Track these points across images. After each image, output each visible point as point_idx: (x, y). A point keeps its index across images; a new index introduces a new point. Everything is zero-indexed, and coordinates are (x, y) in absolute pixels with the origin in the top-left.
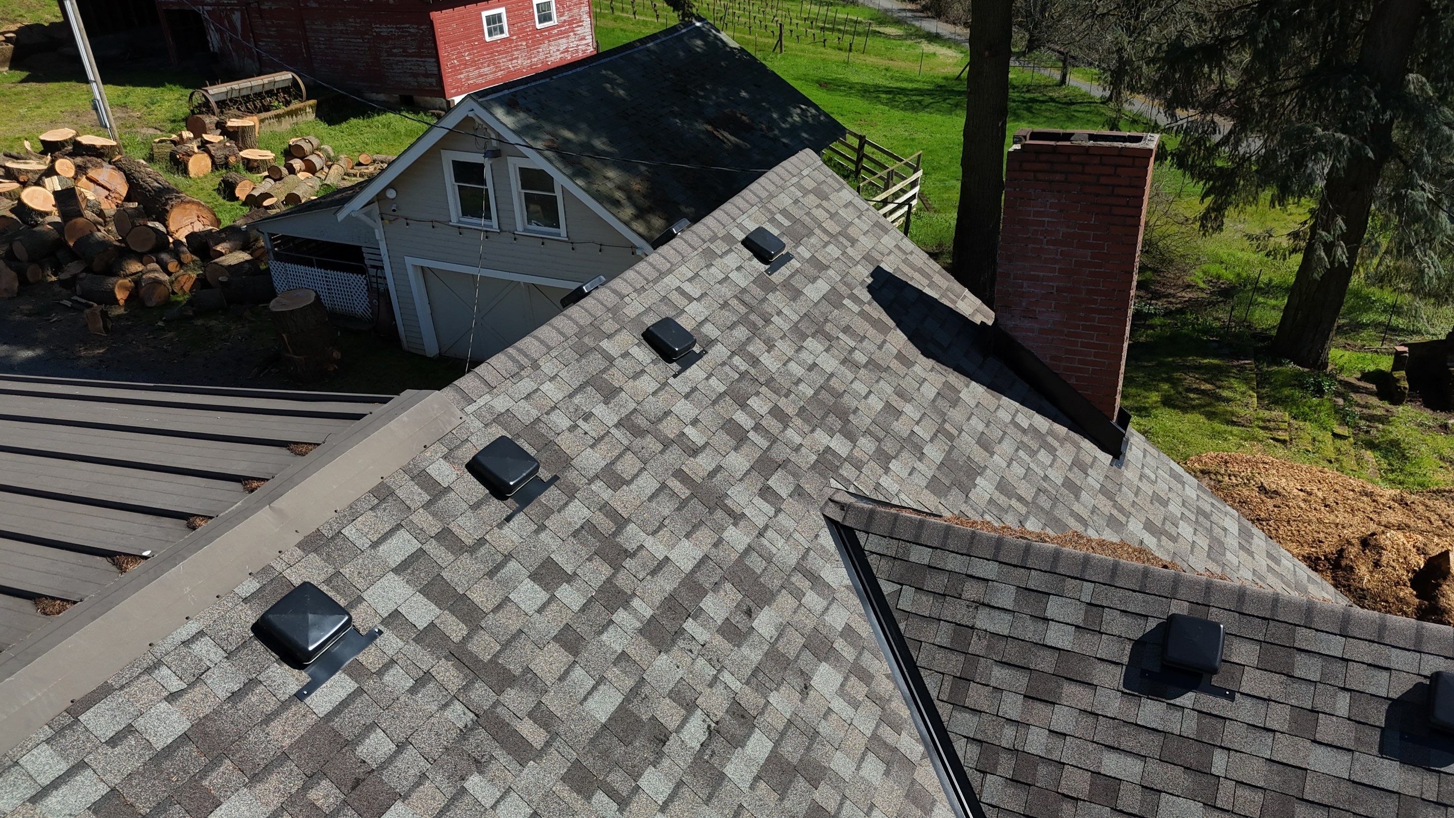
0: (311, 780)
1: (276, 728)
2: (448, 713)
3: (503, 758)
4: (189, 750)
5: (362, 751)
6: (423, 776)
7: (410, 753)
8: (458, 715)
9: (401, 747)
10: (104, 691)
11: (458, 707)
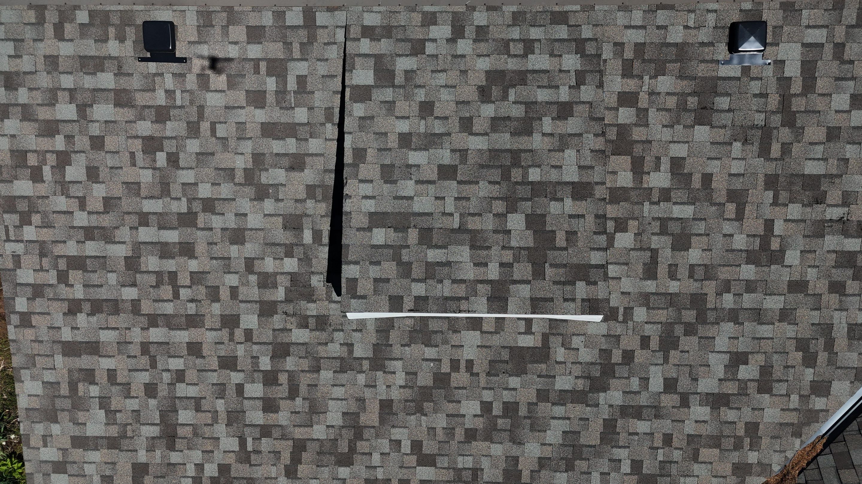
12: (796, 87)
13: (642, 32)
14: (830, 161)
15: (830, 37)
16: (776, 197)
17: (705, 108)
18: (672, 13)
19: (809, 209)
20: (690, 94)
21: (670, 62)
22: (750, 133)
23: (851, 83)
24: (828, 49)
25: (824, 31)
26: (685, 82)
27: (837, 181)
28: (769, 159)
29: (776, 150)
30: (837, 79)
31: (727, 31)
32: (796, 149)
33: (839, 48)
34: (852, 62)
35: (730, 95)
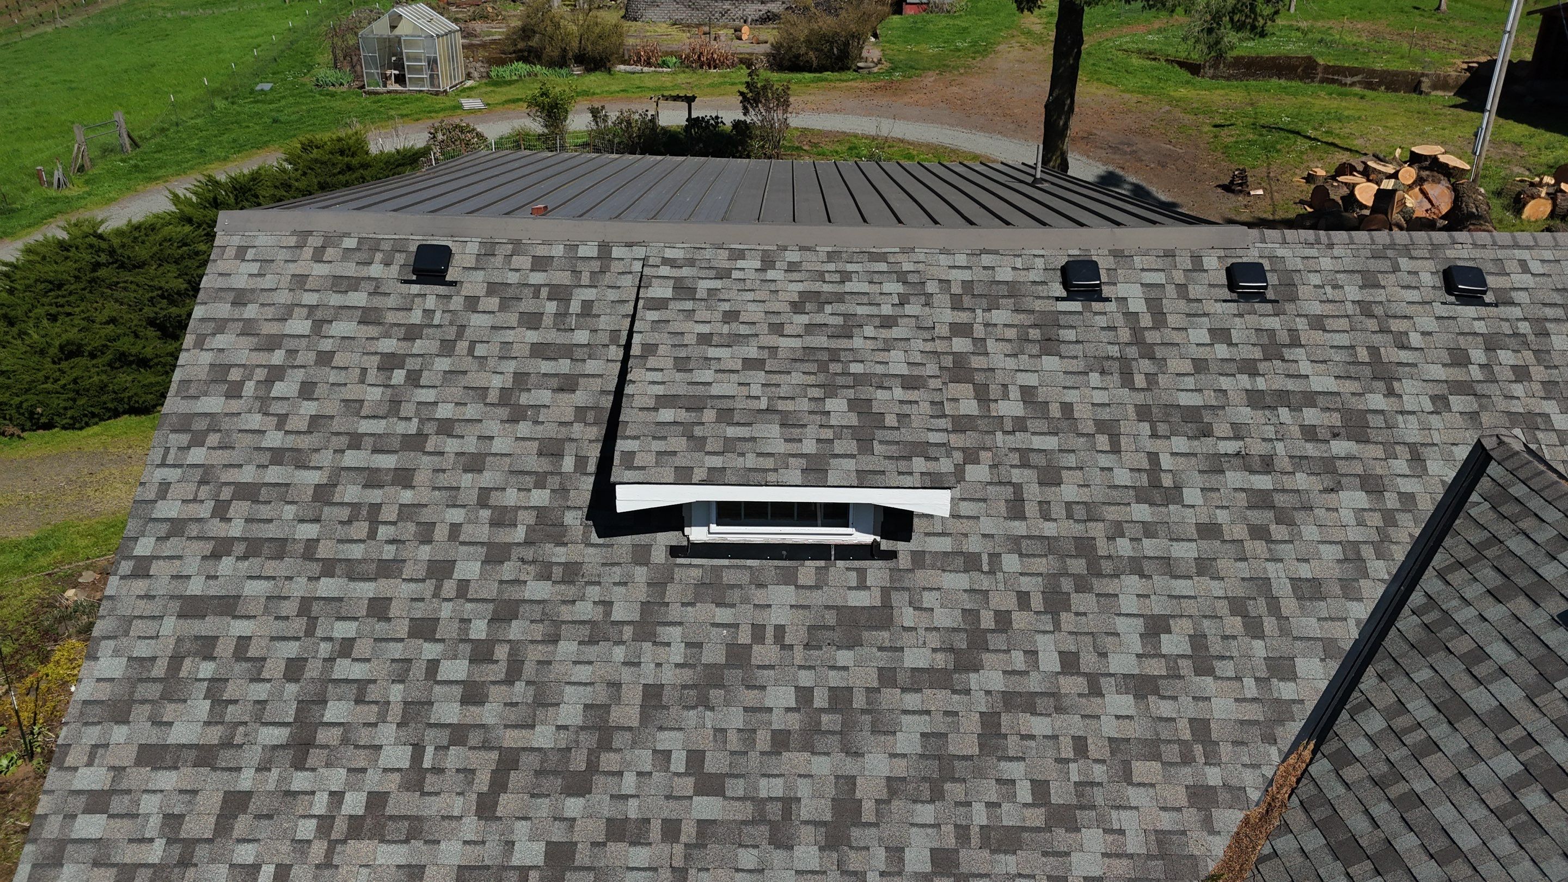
0: (1035, 326)
1: (1039, 302)
2: (1110, 347)
3: (1116, 377)
4: (1005, 287)
5: (1062, 332)
6: (1076, 357)
7: (1080, 346)
8: (1114, 351)
9: (1077, 342)
10: (996, 252)
11: (1116, 348)
12: (1146, 321)
13: (968, 272)
14: (1206, 392)
15: (1170, 280)
16: (1153, 428)
17: (1049, 339)
18: (998, 257)
19: (1196, 443)
20: (1030, 326)
21: (1003, 297)
22: (1107, 364)
23: (1205, 319)
24: (1171, 291)
25: (1162, 274)
26: (1022, 316)
27: (1221, 413)
28: (1134, 389)
29: (1140, 381)
30: (1188, 315)
31: (1059, 273)
32: (1162, 380)
33: (1182, 289)
34: (1199, 301)
35: (1074, 327)
